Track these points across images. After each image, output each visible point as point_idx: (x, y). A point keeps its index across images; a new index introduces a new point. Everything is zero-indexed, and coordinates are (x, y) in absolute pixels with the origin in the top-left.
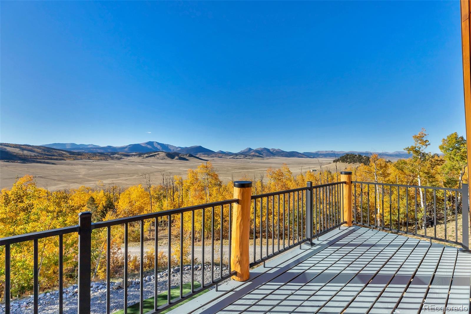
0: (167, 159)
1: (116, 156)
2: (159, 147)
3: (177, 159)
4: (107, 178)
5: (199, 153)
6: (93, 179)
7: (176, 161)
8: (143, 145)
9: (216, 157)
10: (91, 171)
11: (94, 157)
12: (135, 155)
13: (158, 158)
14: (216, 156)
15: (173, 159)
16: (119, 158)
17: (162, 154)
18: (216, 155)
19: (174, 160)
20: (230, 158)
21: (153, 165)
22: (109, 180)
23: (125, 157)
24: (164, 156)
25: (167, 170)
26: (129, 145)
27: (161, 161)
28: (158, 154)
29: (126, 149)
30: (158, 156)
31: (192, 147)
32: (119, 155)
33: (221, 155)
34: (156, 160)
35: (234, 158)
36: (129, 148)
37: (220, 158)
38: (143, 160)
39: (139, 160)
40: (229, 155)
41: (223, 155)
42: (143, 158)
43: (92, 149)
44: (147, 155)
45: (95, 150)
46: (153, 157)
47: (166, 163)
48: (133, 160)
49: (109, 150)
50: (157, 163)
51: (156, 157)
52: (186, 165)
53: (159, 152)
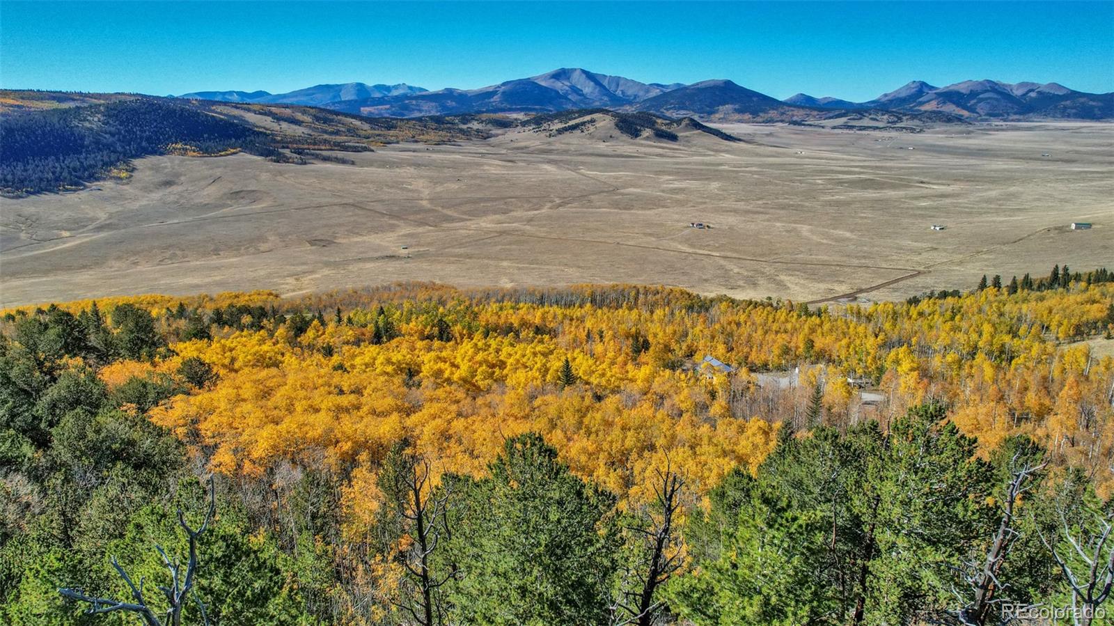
0: (617, 138)
1: (475, 125)
2: (588, 88)
3: (647, 138)
4: (485, 213)
5: (721, 107)
6: (456, 215)
7: (645, 146)
8: (543, 84)
9: (782, 121)
10: (439, 189)
11: (423, 134)
12: (524, 124)
13: (591, 136)
14: (784, 117)
15: (637, 136)
16: (485, 135)
17: (604, 122)
18: (783, 114)
19: (638, 140)
20: (834, 128)
21: (583, 163)
22: (491, 217)
23: (500, 131)
24: (610, 129)
25: (624, 187)
26: (504, 84)
27: (602, 147)
28: (592, 121)
29: (496, 98)
30: (592, 129)
31: (697, 84)
32: (482, 122)
33: (802, 112)
34: (588, 142)
35: (851, 127)
36: (504, 93)
37: (797, 127)
38: (549, 143)
39: (538, 143)
40: (831, 115)
41: (808, 115)
42: (548, 134)
43: (407, 102)
44: (560, 126)
45: (414, 102)
46: (577, 132)
47: (618, 156)
48: (523, 144)
49: (450, 103)
50: (592, 155)
51: (587, 132)
52: (677, 163)
53: (595, 116)
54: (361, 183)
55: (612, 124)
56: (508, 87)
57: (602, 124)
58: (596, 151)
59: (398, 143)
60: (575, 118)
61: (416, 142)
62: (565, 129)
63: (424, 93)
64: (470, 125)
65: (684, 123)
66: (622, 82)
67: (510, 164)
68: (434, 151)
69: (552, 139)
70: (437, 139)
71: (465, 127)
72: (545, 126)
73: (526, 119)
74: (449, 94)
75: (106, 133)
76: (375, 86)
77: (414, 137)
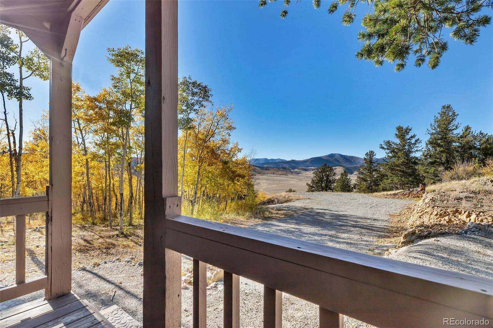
1: (296, 170)
2: (340, 159)
12: (313, 170)
15: (352, 174)
16: (298, 173)
17: (340, 169)
23: (304, 172)
26: (311, 158)
28: (335, 169)
29: (307, 162)
32: (299, 169)
36: (311, 161)
43: (279, 164)
48: (310, 176)
53: (336, 167)
56: (313, 159)
57: (338, 170)
59: (267, 174)
61: (274, 174)
64: (294, 170)
66: (353, 158)
68: (278, 177)
70: (281, 173)
73: (314, 168)
74: (293, 161)
77: (274, 173)
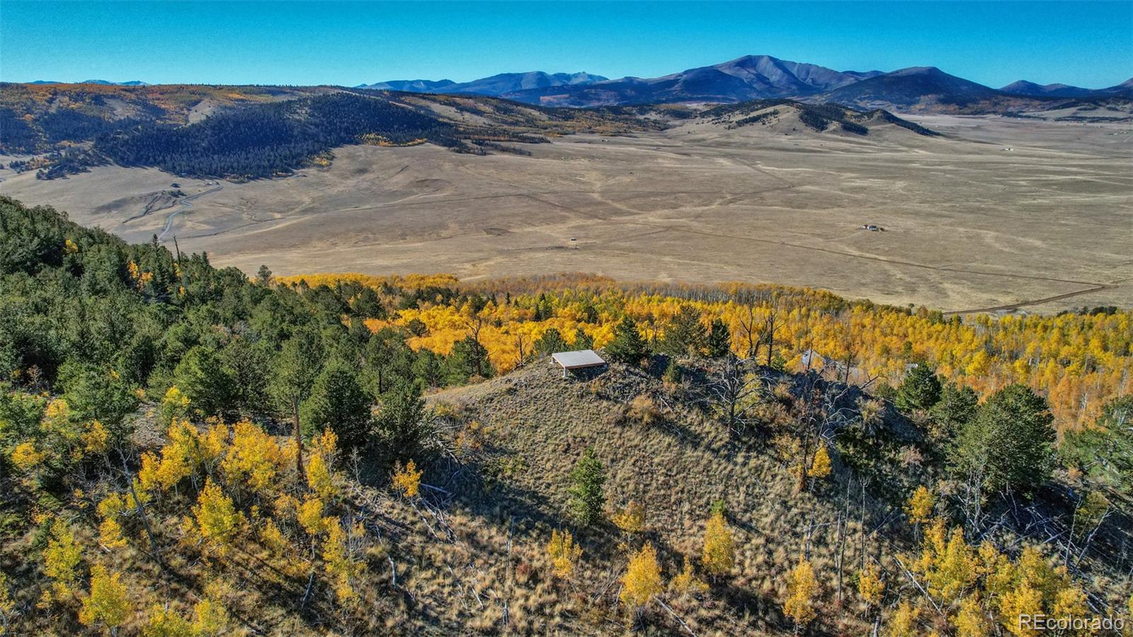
0: (801, 132)
1: (653, 116)
2: (775, 76)
3: (834, 131)
4: (654, 207)
5: (922, 97)
6: (625, 208)
7: (832, 140)
8: (727, 72)
9: (994, 113)
10: (611, 181)
11: (600, 125)
12: (703, 115)
13: (773, 129)
14: (997, 108)
15: (823, 129)
16: (662, 127)
17: (788, 114)
18: (996, 104)
19: (823, 133)
20: (1059, 120)
21: (761, 158)
22: (659, 212)
23: (678, 122)
24: (793, 121)
25: (800, 184)
26: (686, 72)
27: (784, 140)
28: (775, 113)
29: (677, 87)
30: (774, 121)
32: (660, 113)
33: (1020, 102)
34: (768, 135)
35: (1081, 119)
36: (685, 82)
37: (1012, 120)
38: (728, 136)
39: (715, 135)
40: (1056, 105)
41: (1027, 106)
42: (727, 126)
43: (586, 91)
44: (741, 117)
45: (593, 91)
46: (759, 125)
47: (800, 150)
48: (701, 136)
49: (629, 92)
50: (772, 148)
51: (768, 125)
52: (863, 160)
53: (778, 107)
54: (536, 174)
55: (796, 116)
56: (690, 75)
57: (785, 116)
58: (777, 145)
59: (574, 133)
60: (757, 110)
61: (593, 132)
62: (746, 122)
63: (603, 82)
64: (647, 116)
65: (876, 116)
66: (812, 70)
67: (685, 157)
68: (609, 143)
69: (731, 131)
70: (613, 130)
71: (641, 117)
72: (725, 117)
73: (706, 110)
74: (629, 83)
75: (312, 124)
76: (555, 75)
77: (590, 128)
